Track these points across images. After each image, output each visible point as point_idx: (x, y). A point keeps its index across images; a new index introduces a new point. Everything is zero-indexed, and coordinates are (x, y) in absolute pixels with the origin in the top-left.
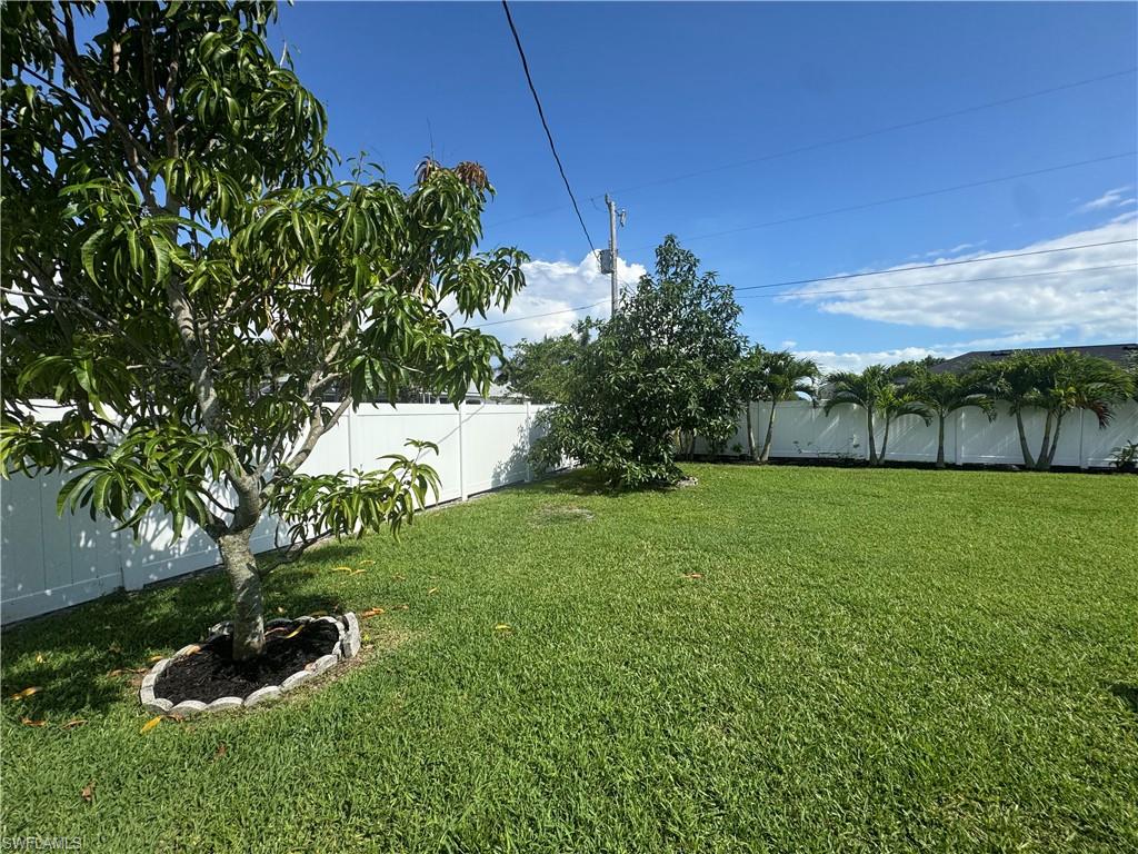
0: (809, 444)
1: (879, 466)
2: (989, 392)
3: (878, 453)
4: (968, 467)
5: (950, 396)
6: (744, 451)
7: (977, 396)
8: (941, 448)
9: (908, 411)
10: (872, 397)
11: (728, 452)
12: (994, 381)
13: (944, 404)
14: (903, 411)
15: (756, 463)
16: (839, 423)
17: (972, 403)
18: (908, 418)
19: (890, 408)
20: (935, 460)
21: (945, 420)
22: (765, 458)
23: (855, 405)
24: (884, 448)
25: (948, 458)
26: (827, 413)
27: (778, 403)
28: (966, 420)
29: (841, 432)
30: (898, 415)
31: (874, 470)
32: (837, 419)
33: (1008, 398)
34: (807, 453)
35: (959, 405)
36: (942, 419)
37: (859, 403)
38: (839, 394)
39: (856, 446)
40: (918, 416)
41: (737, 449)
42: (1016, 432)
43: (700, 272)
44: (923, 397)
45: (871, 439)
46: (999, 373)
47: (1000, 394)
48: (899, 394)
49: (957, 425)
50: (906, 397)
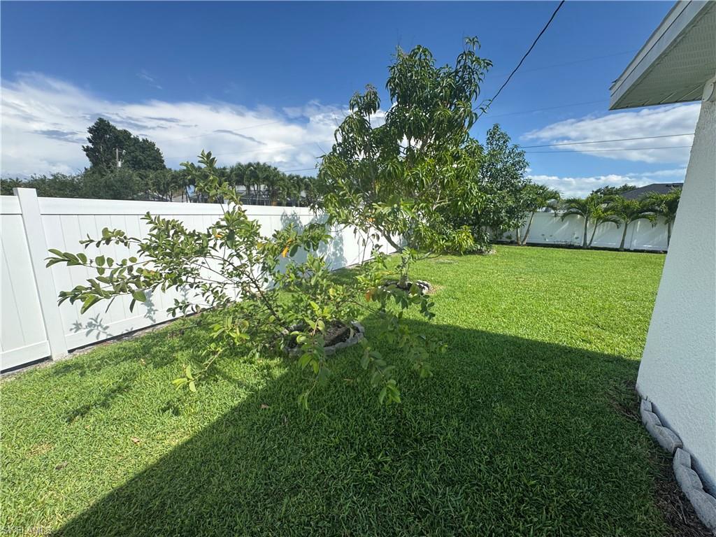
0: (551, 236)
1: (588, 249)
2: (655, 211)
3: (588, 242)
4: (636, 251)
5: (633, 213)
6: (513, 239)
7: (649, 213)
8: (623, 240)
9: (608, 220)
10: (590, 212)
11: (504, 239)
12: (659, 205)
13: (629, 217)
14: (606, 220)
15: (519, 245)
16: (569, 225)
17: (644, 217)
18: (608, 224)
19: (599, 218)
20: (618, 247)
21: (628, 227)
22: (525, 243)
23: (579, 216)
24: (592, 240)
25: (626, 246)
26: (563, 220)
27: (535, 214)
28: (640, 225)
29: (570, 230)
30: (603, 222)
31: (585, 251)
32: (567, 223)
33: (666, 215)
34: (548, 241)
35: (638, 218)
36: (626, 225)
37: (581, 215)
38: (571, 210)
39: (577, 238)
40: (613, 223)
41: (509, 237)
42: (666, 233)
43: (510, 145)
44: (619, 213)
45: (585, 234)
46: (662, 201)
47: (661, 212)
48: (606, 210)
49: (635, 227)
50: (609, 213)
